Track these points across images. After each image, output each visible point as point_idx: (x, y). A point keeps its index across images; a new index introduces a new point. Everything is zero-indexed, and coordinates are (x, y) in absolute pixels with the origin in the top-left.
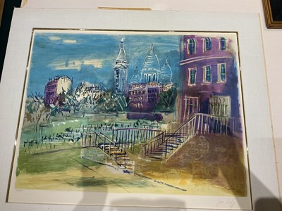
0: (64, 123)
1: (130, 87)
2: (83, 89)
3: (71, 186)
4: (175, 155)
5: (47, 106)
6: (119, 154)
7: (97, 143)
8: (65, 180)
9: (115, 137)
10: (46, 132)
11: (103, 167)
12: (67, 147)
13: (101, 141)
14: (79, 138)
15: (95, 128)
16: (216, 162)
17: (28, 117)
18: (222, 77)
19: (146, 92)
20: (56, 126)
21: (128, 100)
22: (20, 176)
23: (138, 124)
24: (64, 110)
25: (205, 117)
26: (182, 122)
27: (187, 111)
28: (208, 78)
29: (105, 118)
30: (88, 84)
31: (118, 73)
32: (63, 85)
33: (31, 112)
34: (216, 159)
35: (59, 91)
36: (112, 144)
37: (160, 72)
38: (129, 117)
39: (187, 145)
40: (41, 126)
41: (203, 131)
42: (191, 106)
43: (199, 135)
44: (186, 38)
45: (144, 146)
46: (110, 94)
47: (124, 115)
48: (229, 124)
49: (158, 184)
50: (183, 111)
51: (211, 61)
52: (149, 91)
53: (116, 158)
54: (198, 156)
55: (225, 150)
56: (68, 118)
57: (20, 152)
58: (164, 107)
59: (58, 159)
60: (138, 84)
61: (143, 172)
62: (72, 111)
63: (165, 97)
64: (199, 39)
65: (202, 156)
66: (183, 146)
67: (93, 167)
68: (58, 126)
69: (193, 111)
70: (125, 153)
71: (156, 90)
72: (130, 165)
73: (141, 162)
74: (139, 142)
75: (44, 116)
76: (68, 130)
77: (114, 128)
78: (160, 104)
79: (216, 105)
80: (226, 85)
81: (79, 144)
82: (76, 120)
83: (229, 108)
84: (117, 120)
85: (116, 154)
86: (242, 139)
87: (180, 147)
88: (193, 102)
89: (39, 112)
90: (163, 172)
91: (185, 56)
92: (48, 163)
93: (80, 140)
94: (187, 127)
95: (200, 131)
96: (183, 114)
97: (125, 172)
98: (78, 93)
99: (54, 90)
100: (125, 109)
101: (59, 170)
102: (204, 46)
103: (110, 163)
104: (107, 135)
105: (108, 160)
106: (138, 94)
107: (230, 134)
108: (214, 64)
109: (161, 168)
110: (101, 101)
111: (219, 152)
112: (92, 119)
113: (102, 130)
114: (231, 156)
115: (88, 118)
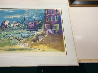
0: (6, 33)
2: (13, 23)
3: (6, 51)
4: (42, 40)
5: (1, 28)
6: (23, 41)
7: (16, 38)
8: (4, 49)
9: (22, 36)
11: (17, 45)
12: (6, 39)
13: (17, 37)
14: (10, 37)
15: (16, 34)
16: (55, 42)
18: (57, 19)
19: (33, 24)
20: (3, 33)
21: (27, 26)
23: (30, 32)
24: (6, 29)
25: (51, 30)
26: (44, 31)
27: (46, 28)
28: (52, 20)
29: (19, 31)
30: (15, 22)
31: (25, 19)
32: (7, 22)
34: (55, 41)
35: (6, 24)
36: (21, 38)
37: (38, 18)
38: (27, 30)
39: (46, 38)
41: (51, 34)
42: (47, 27)
43: (50, 34)
44: (46, 10)
45: (32, 38)
46: (22, 24)
47: (26, 30)
48: (59, 31)
49: (35, 49)
50: (44, 28)
51: (53, 15)
52: (34, 23)
53: (22, 42)
54: (49, 40)
56: (7, 31)
58: (39, 27)
59: (3, 43)
60: (31, 22)
61: (31, 46)
62: (9, 29)
63: (39, 25)
64: (50, 10)
65: (50, 40)
66: (44, 38)
67: (14, 45)
69: (48, 28)
70: (25, 41)
71: (36, 23)
72: (27, 44)
73: (30, 43)
74: (30, 37)
76: (7, 35)
77: (22, 33)
78: (37, 27)
79: (55, 26)
80: (58, 21)
81: (10, 38)
82: (10, 32)
83: (59, 27)
84: (23, 31)
85: (22, 41)
86: (63, 35)
87: (43, 38)
88: (48, 26)
90: (37, 46)
91: (46, 14)
93: (11, 37)
94: (46, 32)
95: (50, 33)
96: (44, 29)
97: (24, 46)
98: (11, 24)
99: (4, 24)
100: (26, 28)
101: (2, 46)
102: (51, 11)
103: (20, 44)
104: (20, 36)
105: (19, 43)
106: (31, 24)
107: (59, 34)
108: (54, 16)
109: (37, 44)
110: (18, 26)
111: (56, 39)
112: (15, 31)
113: (18, 34)
114: (59, 40)
115: (14, 31)
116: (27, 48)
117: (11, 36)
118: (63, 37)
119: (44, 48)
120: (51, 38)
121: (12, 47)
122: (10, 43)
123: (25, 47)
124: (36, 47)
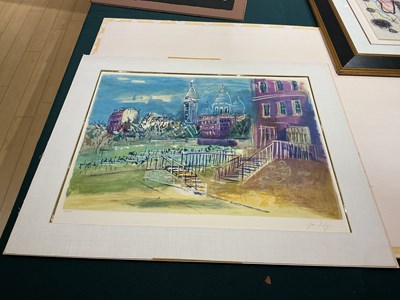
0: (128, 148)
1: (200, 118)
2: (150, 119)
3: (132, 207)
4: (253, 177)
5: (110, 132)
6: (188, 177)
7: (164, 166)
8: (125, 201)
9: (184, 161)
10: (107, 155)
11: (170, 188)
12: (129, 169)
13: (168, 164)
14: (143, 162)
15: (162, 152)
16: (301, 185)
17: (88, 141)
18: (297, 111)
19: (218, 122)
20: (119, 150)
21: (198, 128)
22: (71, 197)
23: (209, 149)
24: (129, 136)
25: (283, 145)
26: (258, 147)
27: (263, 138)
28: (283, 112)
29: (174, 144)
30: (155, 115)
31: (187, 106)
32: (129, 115)
33: (92, 137)
34: (300, 182)
35: (124, 119)
36: (181, 167)
37: (230, 106)
38: (199, 143)
39: (266, 169)
40: (102, 150)
41: (283, 157)
42: (267, 135)
43: (279, 159)
44: (256, 81)
45: (217, 169)
46: (179, 123)
47: (195, 141)
48: (310, 150)
49: (235, 206)
50: (258, 138)
51: (283, 98)
52: (221, 121)
53: (185, 180)
54: (280, 179)
55: (309, 174)
56: (131, 143)
57: (74, 174)
58: (238, 134)
59: (119, 180)
60: (210, 116)
61: (217, 194)
62: (137, 137)
63: (239, 126)
64: (270, 82)
65: (283, 179)
66: (262, 170)
67: (159, 189)
68: (121, 150)
69: (270, 138)
70: (196, 176)
71: (229, 120)
72: (202, 187)
73: (214, 184)
74: (211, 165)
75: (106, 141)
76: (131, 153)
77: (183, 152)
78: (233, 132)
79: (294, 134)
80: (302, 117)
81: (143, 166)
82: (141, 145)
83: (309, 136)
84: (187, 145)
85: (185, 176)
86: (327, 164)
87: (258, 170)
88: (269, 131)
89: (100, 138)
90: (240, 193)
91: (257, 94)
92: (107, 184)
94: (264, 152)
95: (279, 156)
96: (259, 141)
97: (195, 193)
98: (145, 122)
99: (118, 119)
100: (195, 136)
101: (118, 190)
102: (275, 87)
103: (179, 185)
104: (175, 159)
105: (176, 181)
106: (209, 124)
107: (313, 159)
108: (288, 101)
109: (238, 190)
110: (169, 129)
111: (303, 176)
112: (158, 144)
113: (169, 154)
114: (317, 180)
115: (154, 143)
116: (205, 201)
117: (147, 159)
118: (327, 170)
119: (264, 204)
120: (286, 171)
121: (153, 196)
122: (146, 182)
123: (197, 197)
124: (236, 199)
